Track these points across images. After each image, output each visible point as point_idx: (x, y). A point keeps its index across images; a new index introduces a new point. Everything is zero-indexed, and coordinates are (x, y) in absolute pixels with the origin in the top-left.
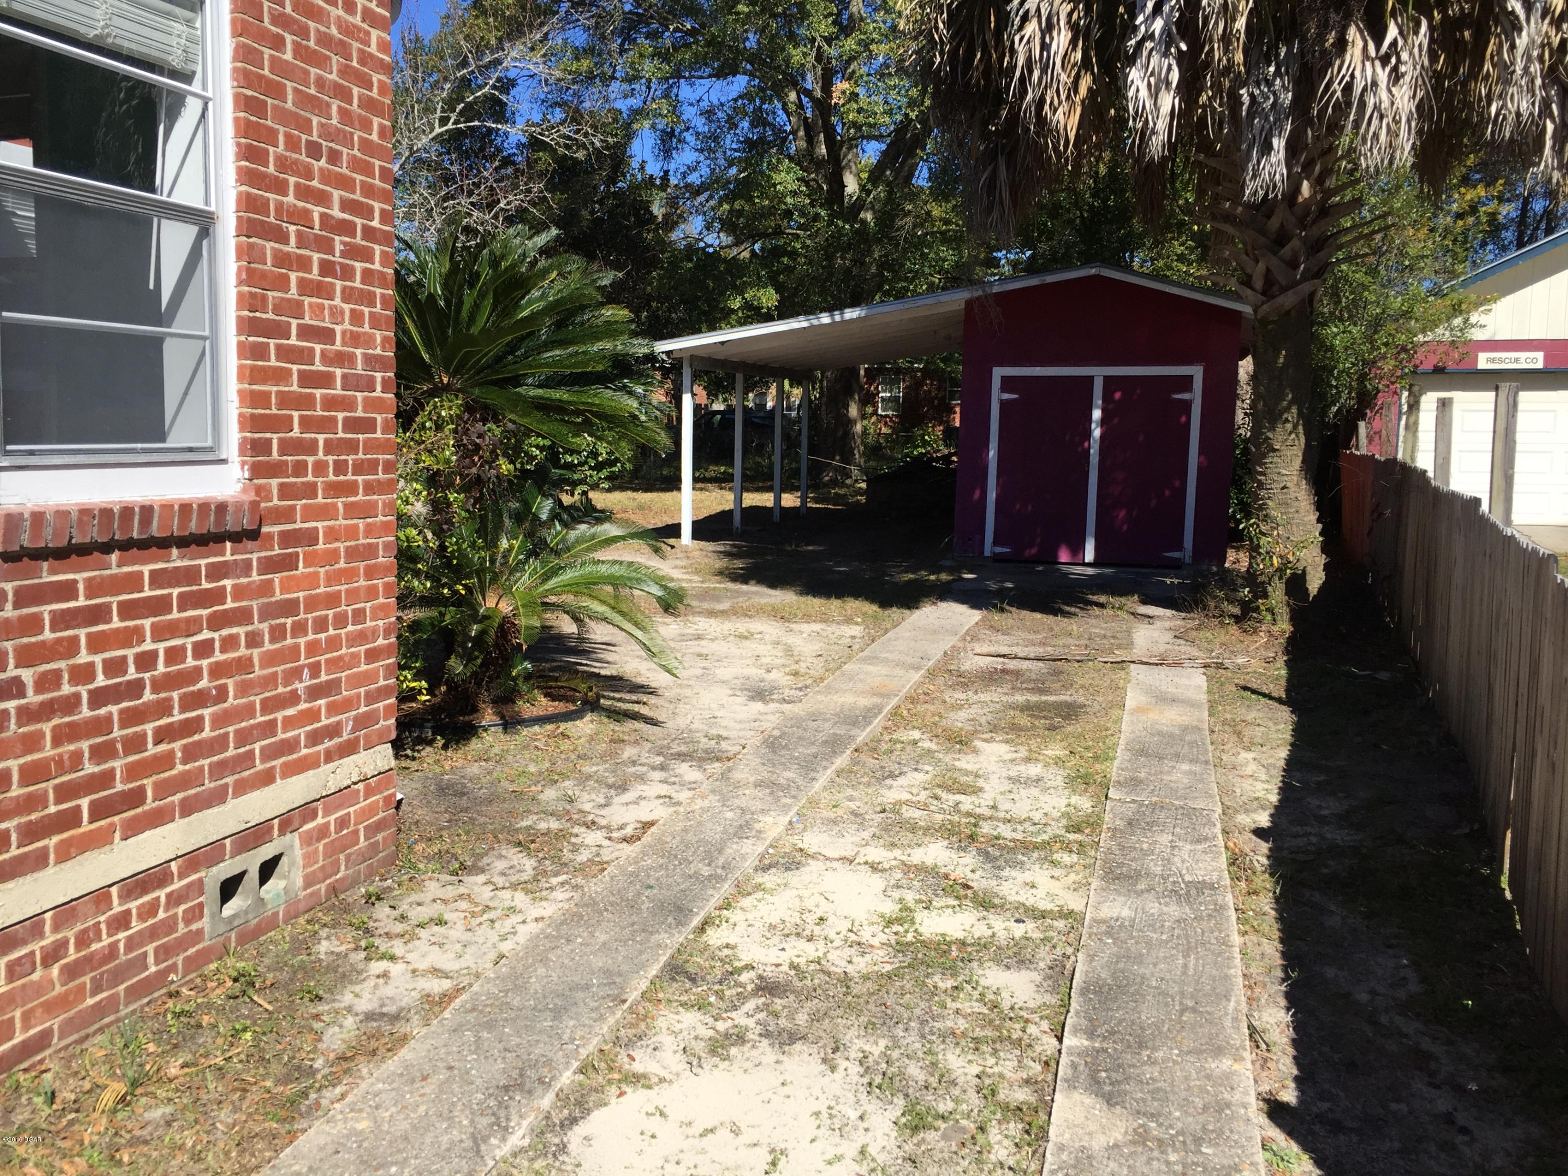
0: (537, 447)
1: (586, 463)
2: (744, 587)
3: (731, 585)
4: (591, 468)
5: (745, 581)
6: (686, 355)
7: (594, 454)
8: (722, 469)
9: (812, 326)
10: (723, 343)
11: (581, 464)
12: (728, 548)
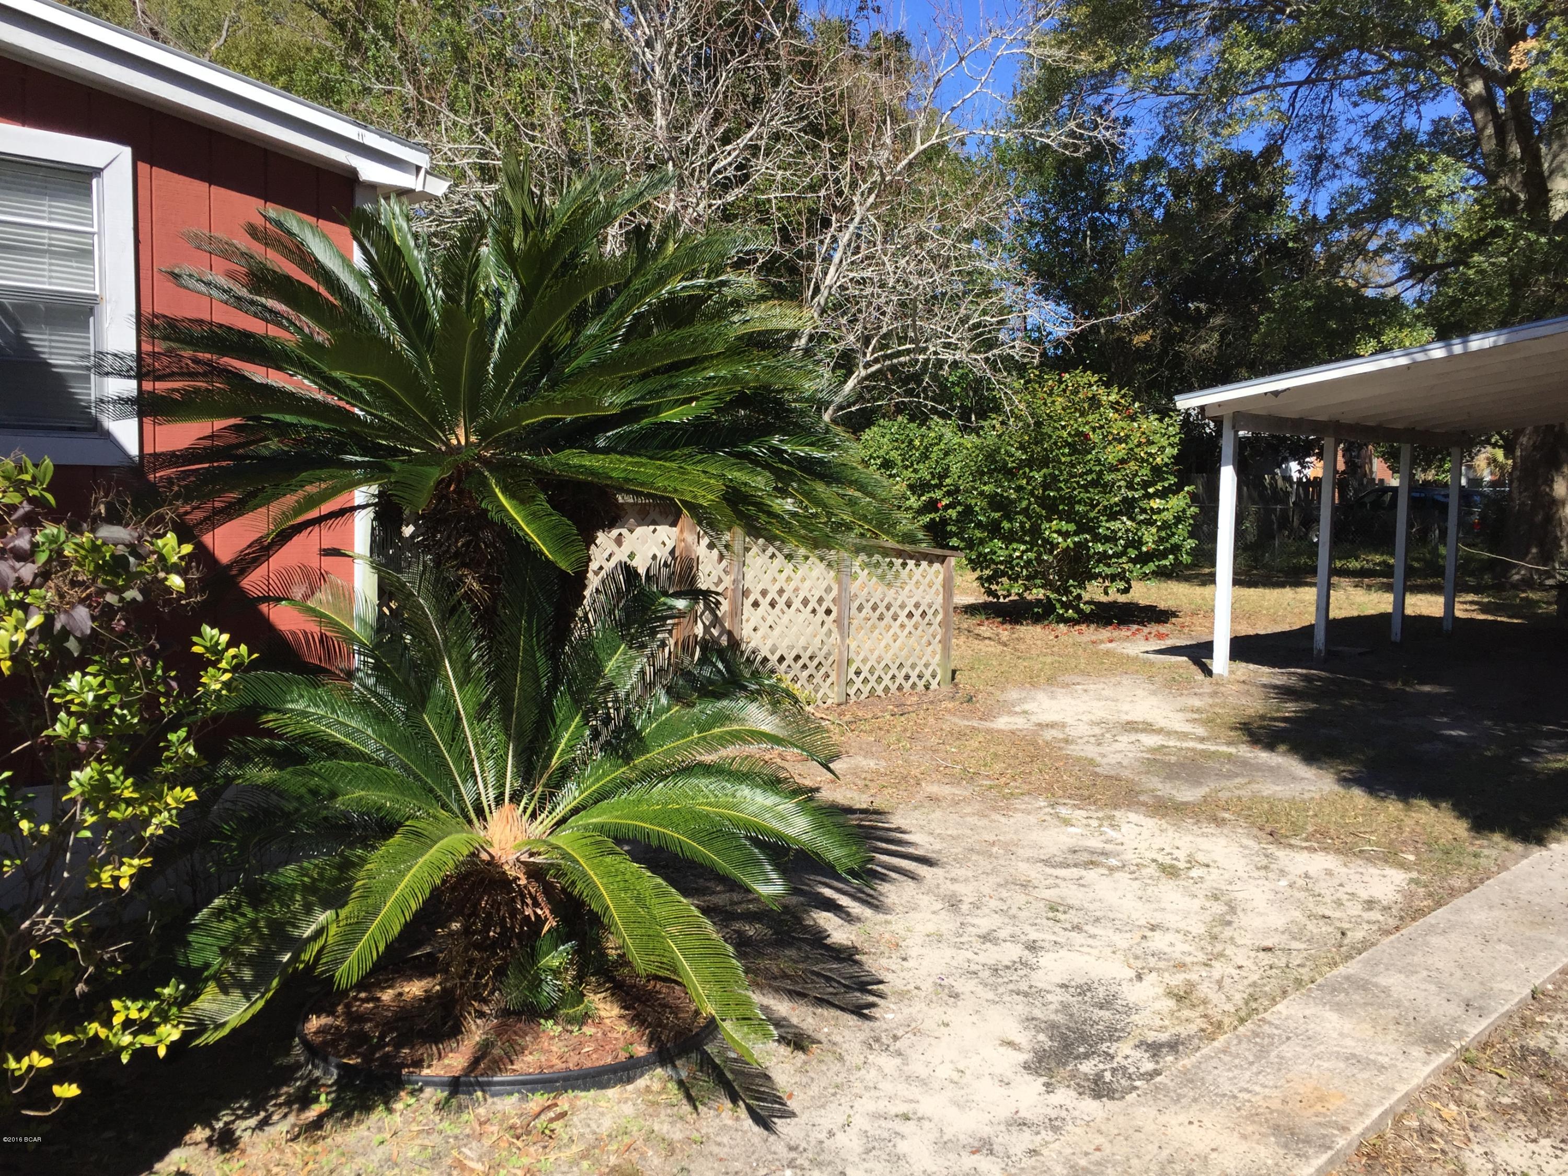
0: (1059, 532)
1: (1124, 553)
2: (1264, 756)
3: (1245, 751)
4: (1131, 560)
5: (1270, 746)
6: (1226, 412)
7: (1137, 543)
8: (1378, 558)
9: (1415, 363)
10: (1276, 393)
11: (1117, 555)
12: (1293, 681)
